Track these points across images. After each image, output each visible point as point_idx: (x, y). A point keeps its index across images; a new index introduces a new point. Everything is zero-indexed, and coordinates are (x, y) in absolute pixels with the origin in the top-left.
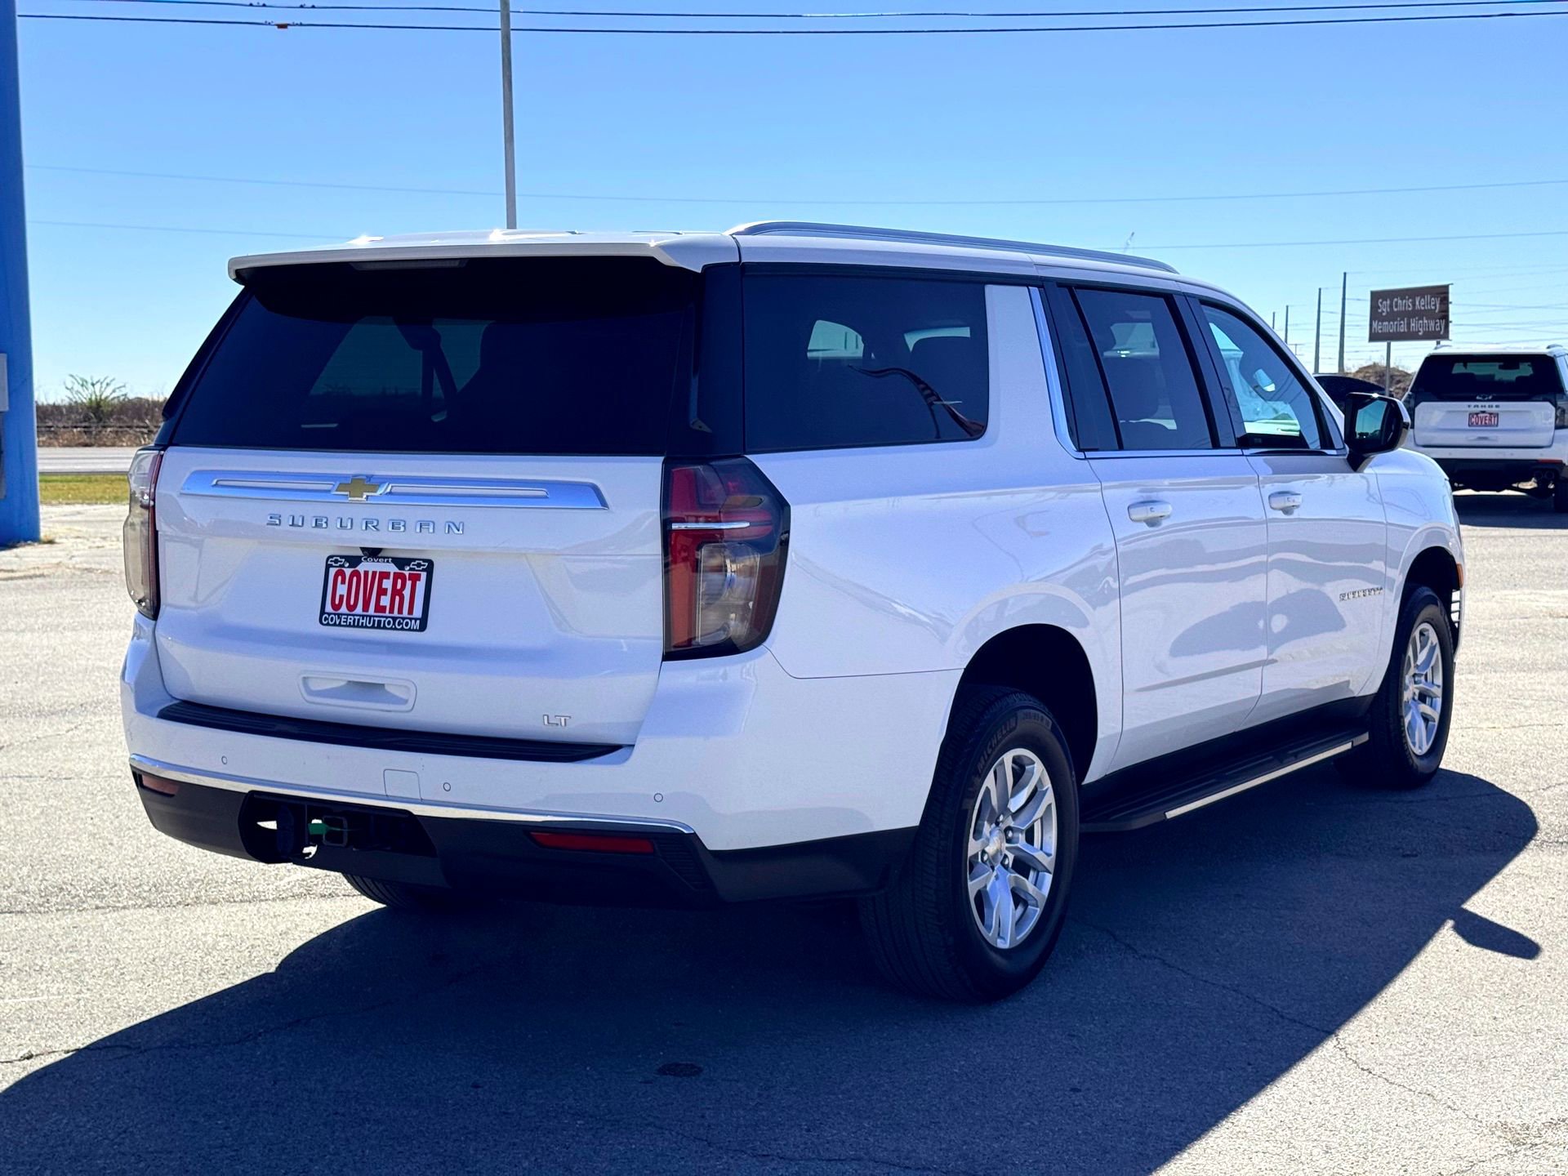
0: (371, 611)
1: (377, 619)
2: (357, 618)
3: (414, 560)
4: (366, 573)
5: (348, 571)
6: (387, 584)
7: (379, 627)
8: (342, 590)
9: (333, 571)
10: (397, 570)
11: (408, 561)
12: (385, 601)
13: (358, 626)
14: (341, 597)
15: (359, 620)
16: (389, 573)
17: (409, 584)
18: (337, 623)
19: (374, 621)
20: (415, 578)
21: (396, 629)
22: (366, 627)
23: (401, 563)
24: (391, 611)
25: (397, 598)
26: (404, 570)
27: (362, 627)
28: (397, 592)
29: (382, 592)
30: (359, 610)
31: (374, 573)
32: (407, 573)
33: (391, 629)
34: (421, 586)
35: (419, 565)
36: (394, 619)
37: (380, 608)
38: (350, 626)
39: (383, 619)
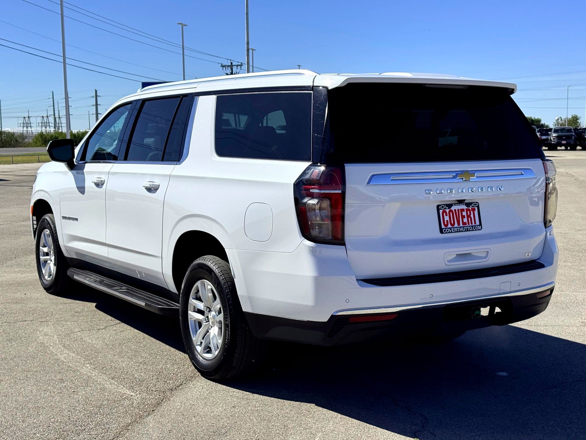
0: (461, 225)
1: (466, 228)
2: (458, 228)
3: (473, 203)
4: (455, 210)
5: (447, 211)
6: (464, 213)
7: (467, 231)
8: (447, 218)
9: (441, 211)
10: (467, 208)
11: (471, 204)
12: (465, 220)
13: (459, 232)
14: (447, 221)
15: (459, 229)
16: (464, 209)
17: (472, 212)
18: (450, 231)
19: (465, 228)
20: (474, 210)
21: (474, 230)
22: (463, 231)
23: (468, 205)
24: (469, 224)
25: (469, 218)
26: (470, 207)
27: (461, 231)
28: (469, 216)
29: (463, 217)
30: (456, 225)
31: (458, 210)
32: (470, 208)
33: (472, 230)
34: (476, 212)
35: (475, 205)
36: (472, 226)
37: (464, 223)
38: (456, 232)
39: (468, 227)
